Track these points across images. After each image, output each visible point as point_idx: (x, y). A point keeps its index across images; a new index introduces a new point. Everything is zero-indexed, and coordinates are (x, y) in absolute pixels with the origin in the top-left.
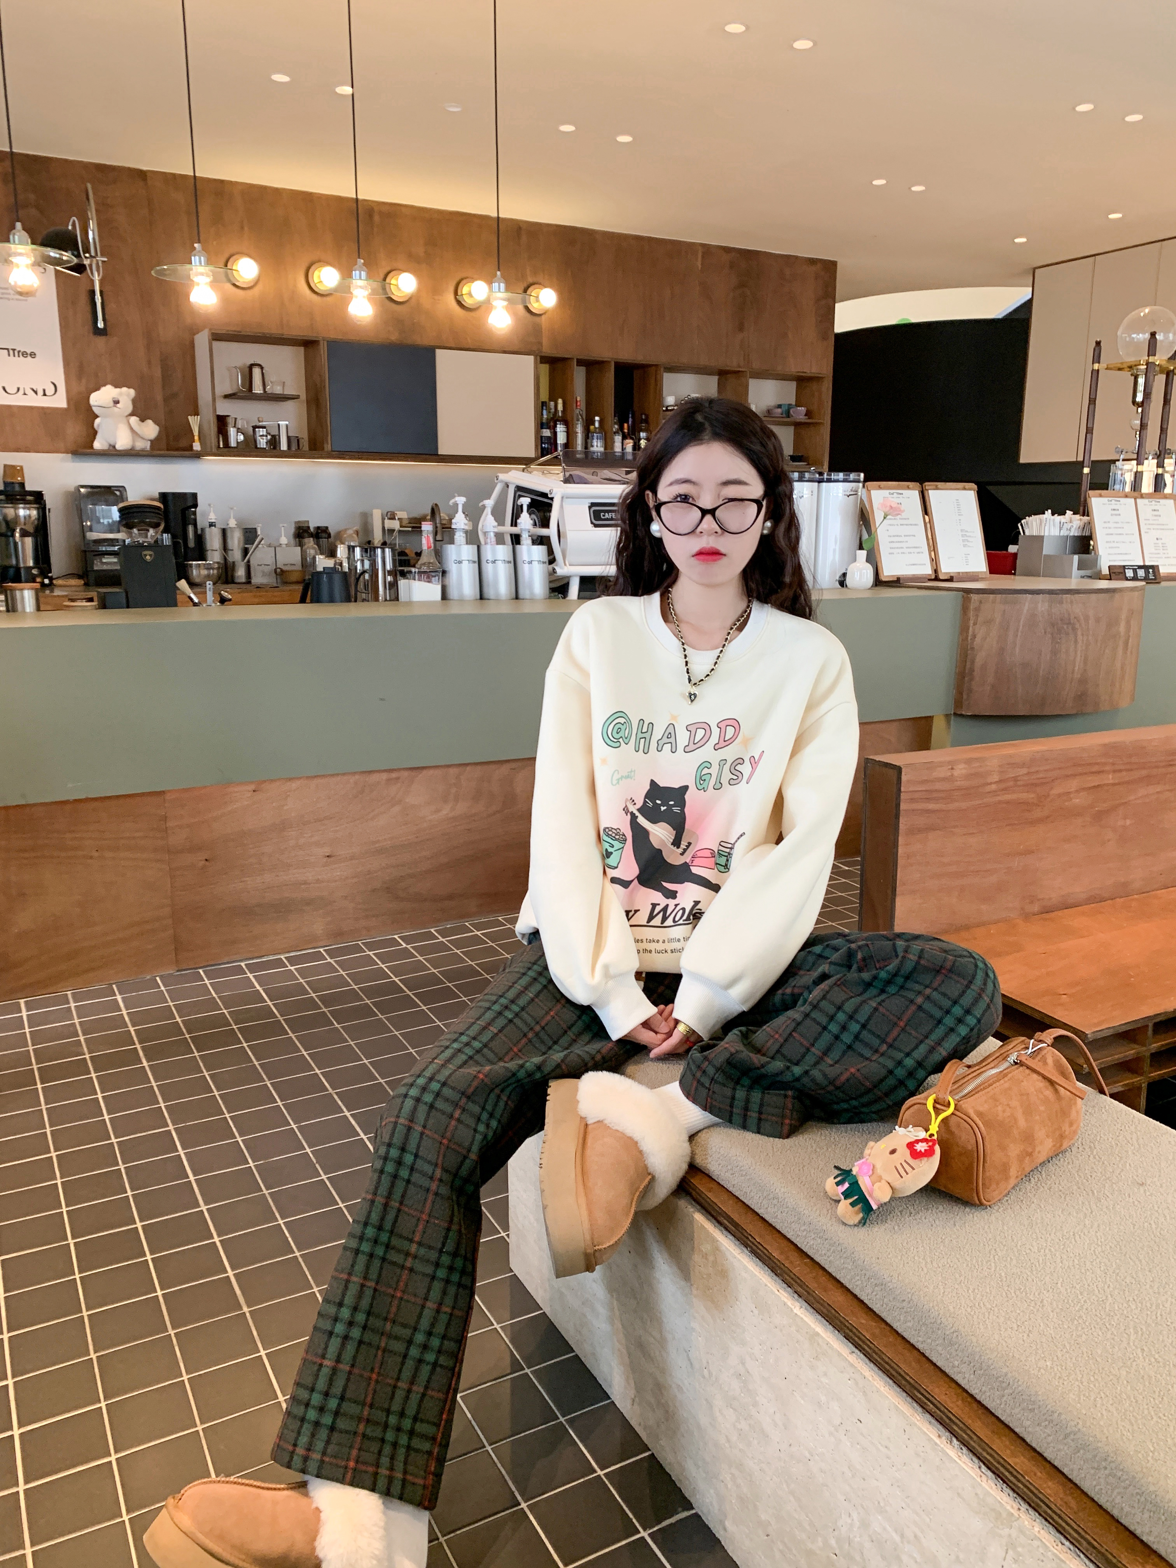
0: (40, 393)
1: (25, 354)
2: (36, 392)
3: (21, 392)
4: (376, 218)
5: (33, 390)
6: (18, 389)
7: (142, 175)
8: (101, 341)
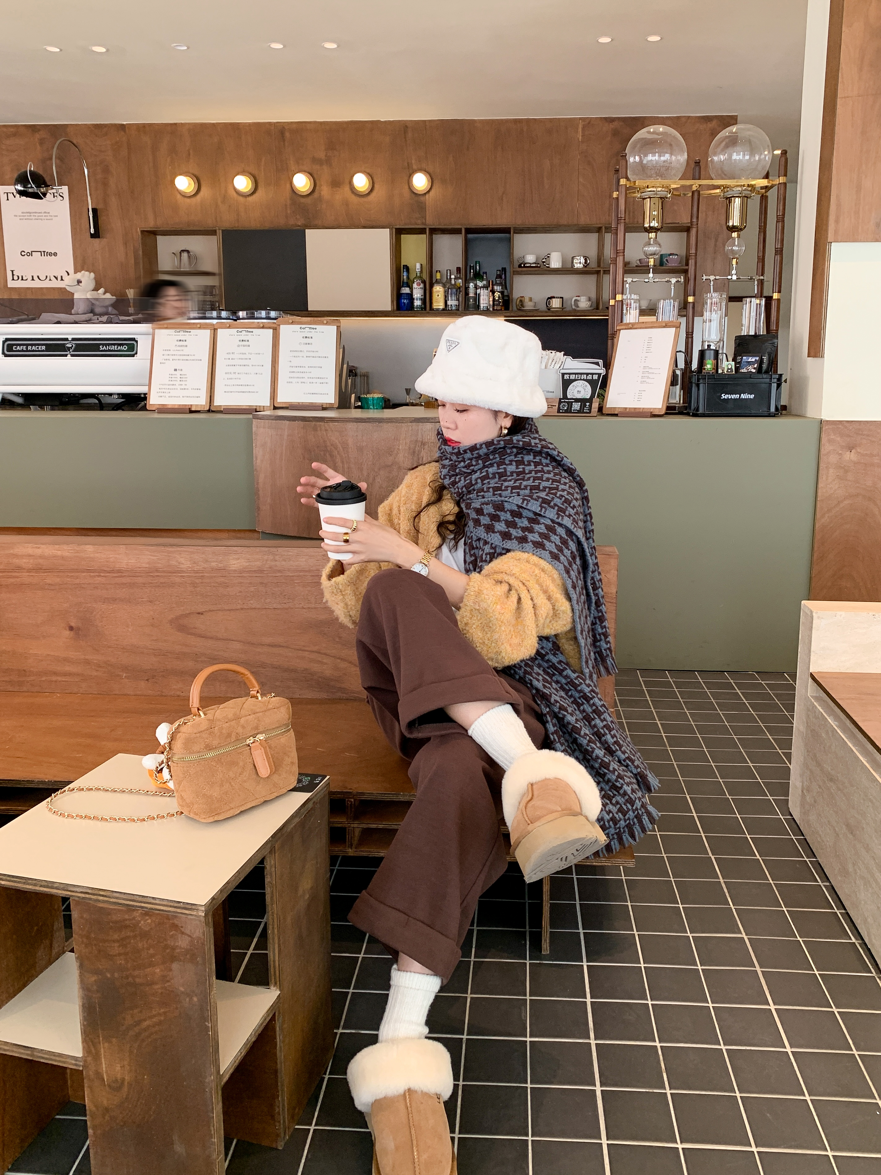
0: (59, 278)
1: (50, 254)
2: (57, 278)
3: (48, 278)
4: (287, 135)
5: (55, 277)
6: (47, 277)
7: (122, 127)
8: (97, 240)
